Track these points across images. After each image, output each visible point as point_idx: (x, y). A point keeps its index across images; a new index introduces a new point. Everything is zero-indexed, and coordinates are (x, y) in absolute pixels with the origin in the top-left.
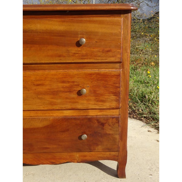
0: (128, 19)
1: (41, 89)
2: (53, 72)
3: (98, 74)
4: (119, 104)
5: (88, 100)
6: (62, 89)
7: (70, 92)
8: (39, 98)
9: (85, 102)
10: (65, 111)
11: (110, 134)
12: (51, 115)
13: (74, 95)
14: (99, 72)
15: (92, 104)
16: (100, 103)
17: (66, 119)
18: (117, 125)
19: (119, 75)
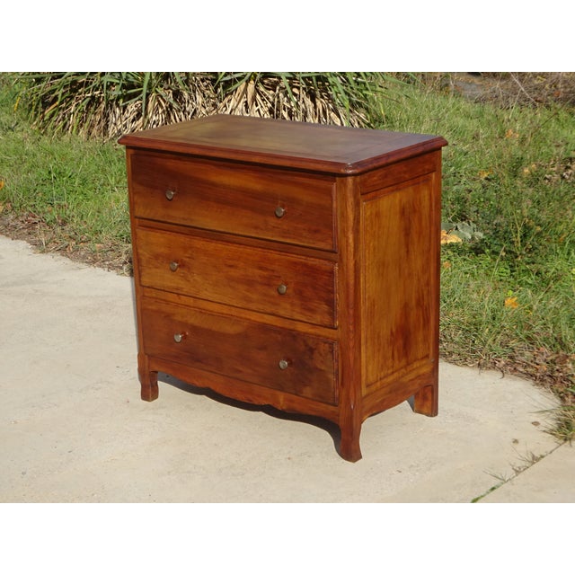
0: (345, 185)
1: (233, 273)
2: (249, 250)
3: (305, 265)
4: (333, 319)
5: (292, 305)
6: (259, 280)
7: (269, 285)
8: (230, 287)
9: (288, 306)
10: (266, 316)
11: (321, 370)
12: (248, 317)
13: (273, 293)
14: (306, 261)
15: (298, 313)
16: (309, 314)
17: (264, 328)
18: (330, 356)
19: (332, 273)
